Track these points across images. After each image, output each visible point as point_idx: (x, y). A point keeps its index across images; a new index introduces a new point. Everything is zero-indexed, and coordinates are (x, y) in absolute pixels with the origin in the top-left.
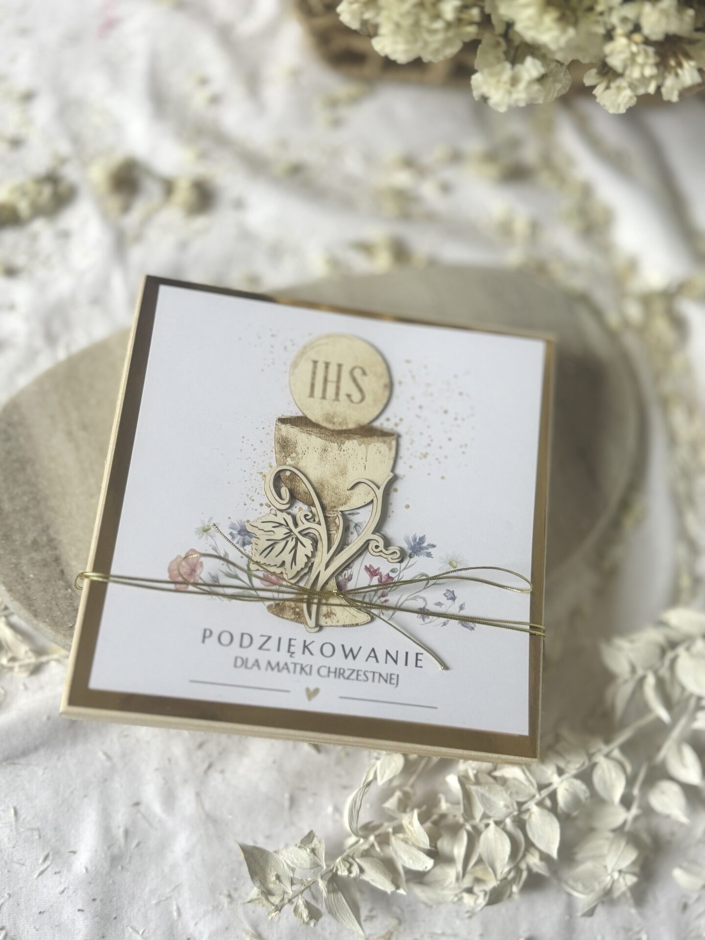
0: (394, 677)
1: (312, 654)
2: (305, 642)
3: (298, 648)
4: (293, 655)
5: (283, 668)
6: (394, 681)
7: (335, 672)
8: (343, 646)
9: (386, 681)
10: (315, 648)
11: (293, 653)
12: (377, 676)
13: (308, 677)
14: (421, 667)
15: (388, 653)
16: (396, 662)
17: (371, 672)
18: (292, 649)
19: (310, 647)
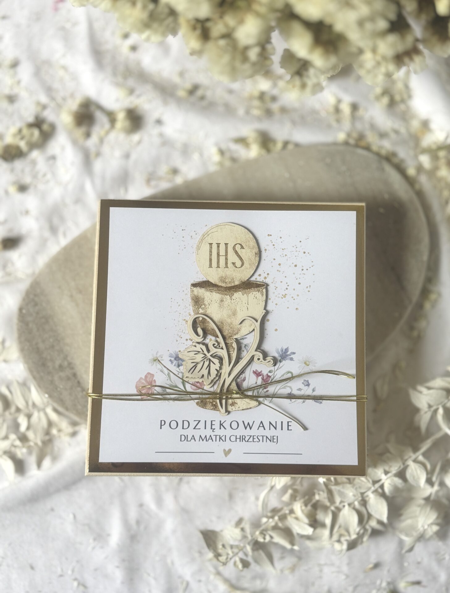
0: (275, 438)
1: (225, 429)
2: (220, 421)
3: (216, 426)
4: (214, 431)
5: (209, 439)
6: (275, 440)
7: (240, 438)
8: (243, 422)
9: (271, 441)
10: (227, 425)
11: (214, 429)
12: (265, 438)
13: (224, 442)
14: (291, 430)
15: (270, 423)
16: (276, 428)
17: (261, 436)
18: (213, 427)
19: (223, 424)
